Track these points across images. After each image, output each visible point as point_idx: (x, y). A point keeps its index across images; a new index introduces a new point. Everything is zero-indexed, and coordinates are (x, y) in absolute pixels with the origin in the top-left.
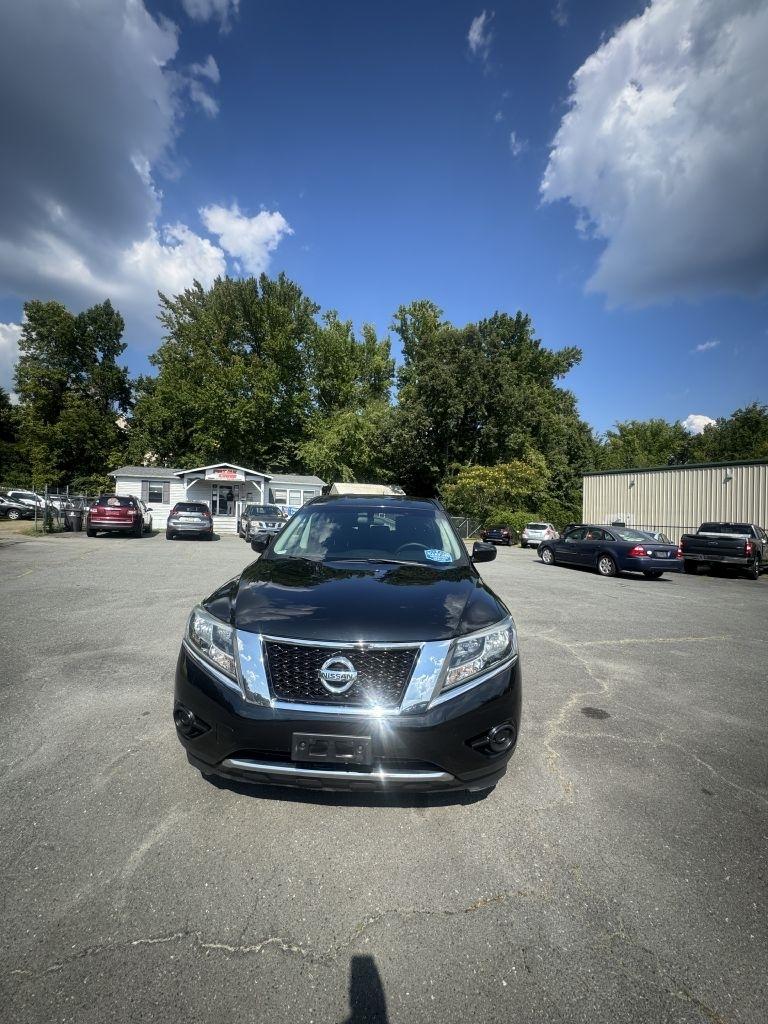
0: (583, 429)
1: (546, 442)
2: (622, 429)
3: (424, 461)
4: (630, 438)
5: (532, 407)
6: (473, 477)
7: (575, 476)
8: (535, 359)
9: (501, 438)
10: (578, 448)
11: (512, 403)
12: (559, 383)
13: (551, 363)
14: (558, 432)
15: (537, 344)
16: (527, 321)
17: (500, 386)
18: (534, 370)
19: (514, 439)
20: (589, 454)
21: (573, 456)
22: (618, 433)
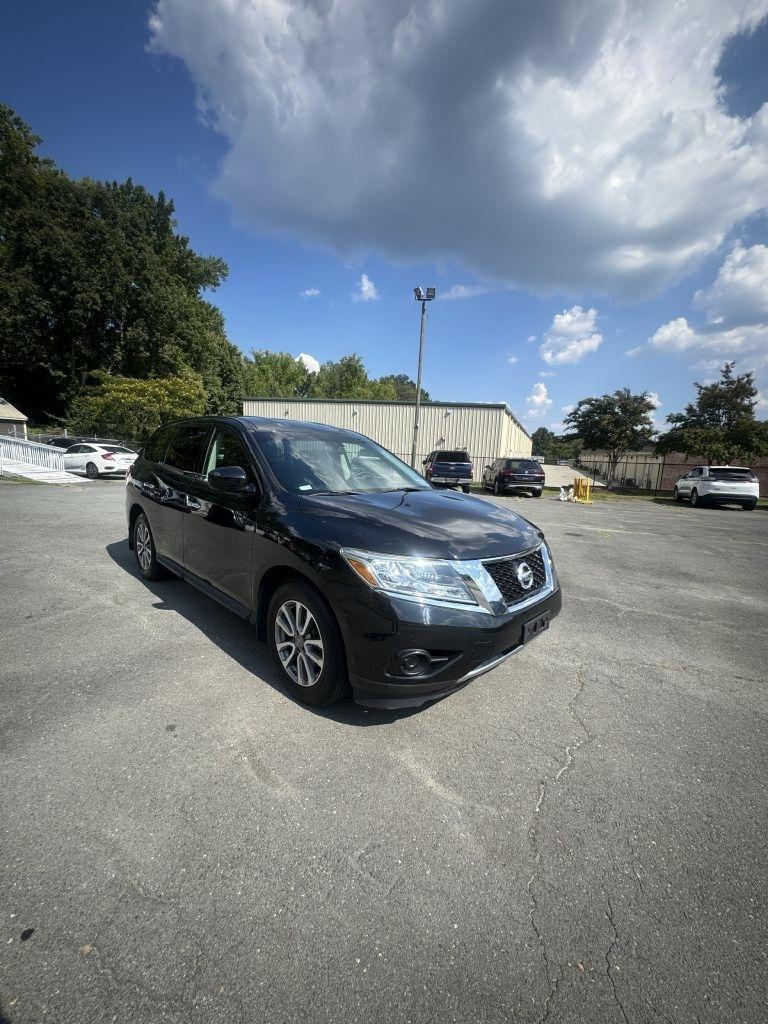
0: (233, 351)
1: (199, 359)
2: (257, 357)
3: (38, 361)
4: (265, 367)
5: (187, 318)
6: (124, 391)
7: (229, 399)
8: (182, 260)
9: (154, 347)
10: (230, 371)
11: (166, 307)
12: (206, 295)
13: (201, 269)
14: (211, 352)
15: (184, 242)
16: (170, 209)
17: (147, 281)
18: (182, 272)
19: (169, 351)
20: (239, 377)
21: (226, 378)
22: (254, 361)
